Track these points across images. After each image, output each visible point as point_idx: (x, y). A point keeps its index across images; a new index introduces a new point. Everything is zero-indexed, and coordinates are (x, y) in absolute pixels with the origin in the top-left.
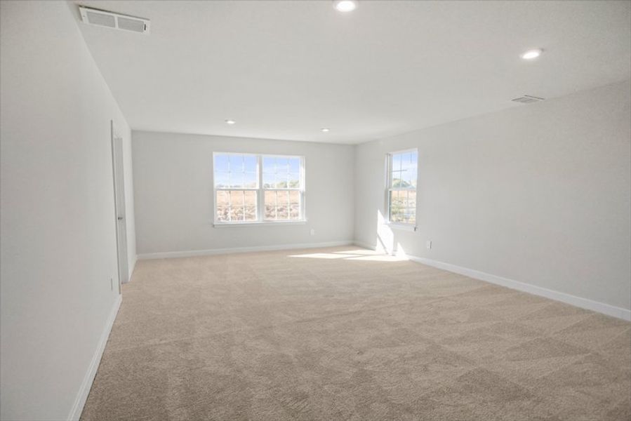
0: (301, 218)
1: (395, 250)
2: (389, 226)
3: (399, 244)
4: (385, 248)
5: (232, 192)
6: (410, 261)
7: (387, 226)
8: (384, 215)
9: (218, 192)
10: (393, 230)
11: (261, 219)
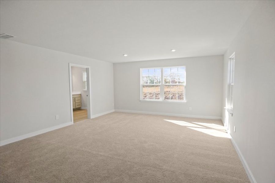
11: (162, 100)
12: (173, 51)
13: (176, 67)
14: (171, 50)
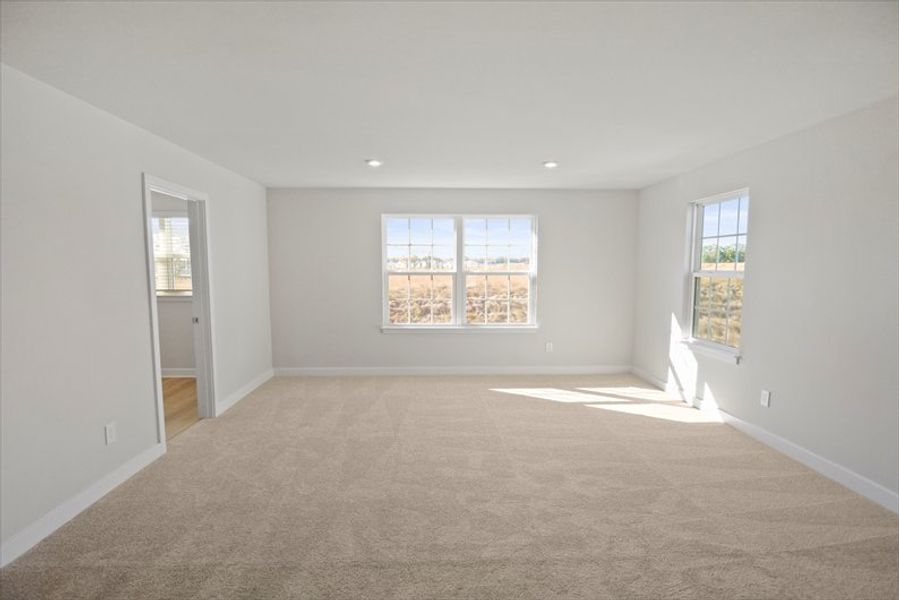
0: (531, 322)
1: (699, 397)
2: (691, 346)
3: (706, 386)
4: (681, 389)
5: (411, 277)
6: (726, 425)
7: (686, 346)
8: (683, 323)
9: (391, 277)
10: (698, 356)
11: (459, 322)
12: (551, 165)
13: (504, 216)
14: (545, 163)
